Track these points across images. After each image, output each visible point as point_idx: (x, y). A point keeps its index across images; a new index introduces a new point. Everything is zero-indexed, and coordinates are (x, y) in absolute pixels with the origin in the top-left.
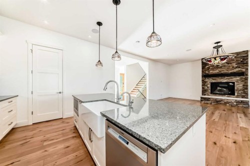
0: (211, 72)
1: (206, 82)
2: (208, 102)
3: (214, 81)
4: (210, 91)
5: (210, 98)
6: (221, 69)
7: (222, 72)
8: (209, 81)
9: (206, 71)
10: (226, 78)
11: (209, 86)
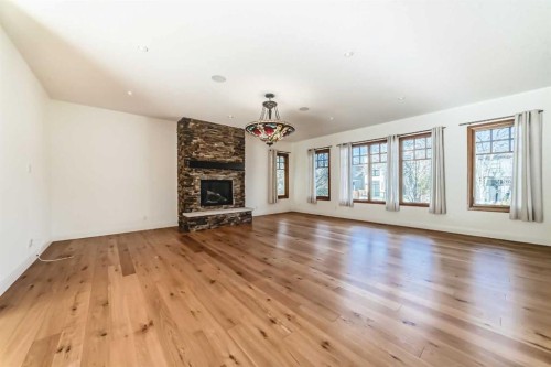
0: (201, 155)
1: (192, 179)
2: (204, 226)
3: (206, 177)
4: (199, 199)
5: (206, 217)
6: (216, 153)
7: (218, 159)
8: (199, 176)
9: (191, 150)
10: (223, 171)
11: (198, 188)
